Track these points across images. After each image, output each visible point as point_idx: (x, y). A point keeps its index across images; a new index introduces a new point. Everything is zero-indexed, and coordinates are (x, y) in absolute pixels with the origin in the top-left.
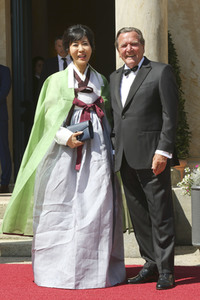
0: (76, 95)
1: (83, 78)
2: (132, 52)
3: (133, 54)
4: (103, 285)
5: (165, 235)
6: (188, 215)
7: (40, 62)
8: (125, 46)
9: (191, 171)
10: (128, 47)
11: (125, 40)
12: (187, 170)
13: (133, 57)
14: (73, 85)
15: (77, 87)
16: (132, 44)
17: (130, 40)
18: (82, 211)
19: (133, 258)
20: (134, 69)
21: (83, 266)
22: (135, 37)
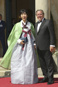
0: (23, 29)
1: (25, 24)
2: (40, 16)
3: (40, 17)
4: (32, 83)
5: (50, 69)
6: (56, 63)
7: (14, 20)
8: (38, 15)
9: (57, 51)
10: (39, 15)
11: (38, 13)
12: (56, 50)
13: (41, 18)
14: (22, 26)
15: (23, 27)
16: (40, 14)
17: (40, 13)
18: (25, 62)
19: (41, 75)
20: (41, 21)
21: (26, 78)
22: (41, 12)
